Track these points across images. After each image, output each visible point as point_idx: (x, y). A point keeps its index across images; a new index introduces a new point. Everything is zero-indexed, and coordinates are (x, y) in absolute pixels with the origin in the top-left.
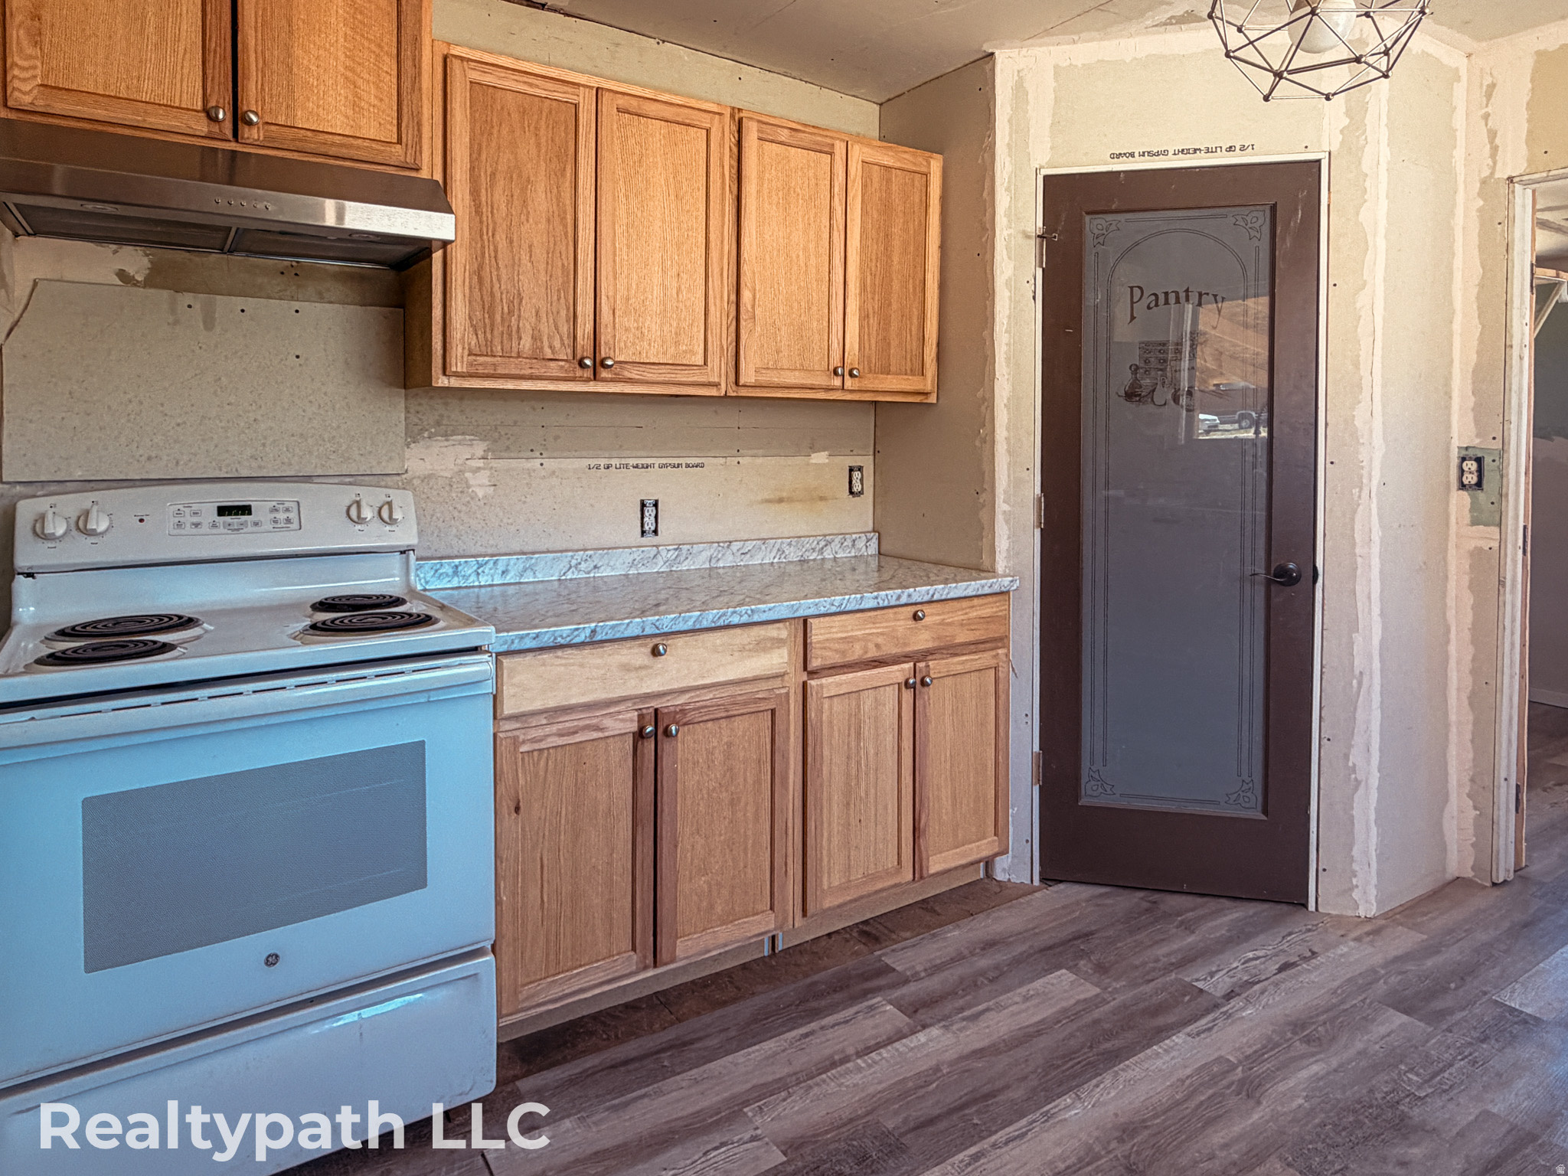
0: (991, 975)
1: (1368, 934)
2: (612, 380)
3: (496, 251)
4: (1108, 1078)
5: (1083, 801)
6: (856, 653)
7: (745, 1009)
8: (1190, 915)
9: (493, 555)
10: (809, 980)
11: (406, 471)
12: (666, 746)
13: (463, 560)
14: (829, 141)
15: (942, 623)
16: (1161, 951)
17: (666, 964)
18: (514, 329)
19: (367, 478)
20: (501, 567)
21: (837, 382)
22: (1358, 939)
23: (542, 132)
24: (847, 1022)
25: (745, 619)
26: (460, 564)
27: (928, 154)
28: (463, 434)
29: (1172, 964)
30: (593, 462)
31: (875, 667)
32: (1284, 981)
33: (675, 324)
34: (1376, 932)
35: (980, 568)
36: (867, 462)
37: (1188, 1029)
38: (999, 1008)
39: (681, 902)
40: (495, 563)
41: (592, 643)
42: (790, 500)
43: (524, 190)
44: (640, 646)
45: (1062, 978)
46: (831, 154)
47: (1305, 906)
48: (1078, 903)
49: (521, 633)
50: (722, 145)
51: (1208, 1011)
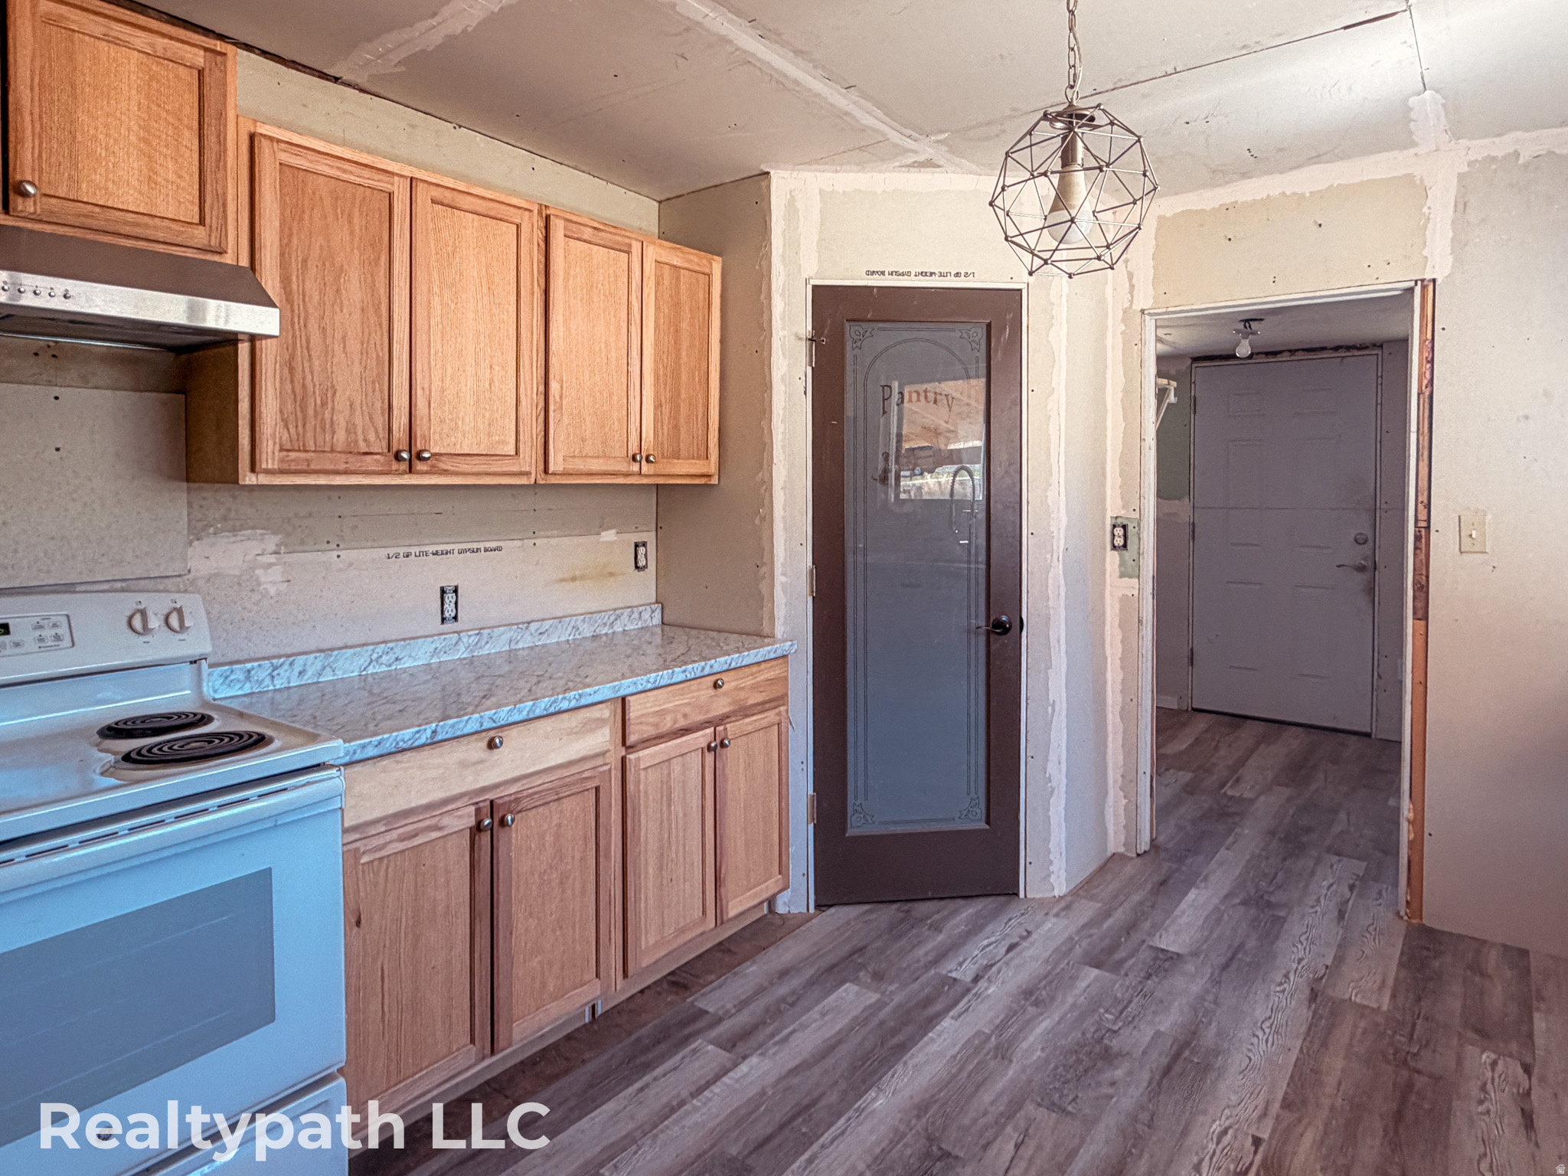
0: (790, 1000)
1: (1063, 909)
2: (426, 473)
3: (308, 342)
4: (899, 1067)
5: (850, 832)
6: (667, 725)
7: (580, 1076)
8: (936, 917)
9: (288, 656)
10: (633, 1037)
11: (189, 571)
12: (502, 835)
13: (256, 664)
14: (627, 241)
15: (737, 689)
16: (920, 952)
17: (503, 1050)
18: (328, 422)
19: (143, 583)
20: (297, 668)
21: (635, 468)
22: (1057, 915)
23: (356, 220)
24: (676, 1069)
25: (573, 704)
26: (253, 669)
27: (710, 256)
28: (253, 528)
29: (930, 962)
30: (392, 551)
31: (682, 735)
32: (1012, 959)
33: (487, 415)
34: (1068, 907)
35: (760, 635)
36: (649, 537)
37: (951, 1014)
38: (804, 1027)
39: (517, 987)
40: (291, 664)
41: (433, 743)
42: (582, 578)
43: (337, 278)
44: (476, 740)
45: (849, 990)
46: (628, 253)
47: (1017, 894)
48: (848, 923)
49: (362, 742)
50: (531, 241)
51: (963, 996)
